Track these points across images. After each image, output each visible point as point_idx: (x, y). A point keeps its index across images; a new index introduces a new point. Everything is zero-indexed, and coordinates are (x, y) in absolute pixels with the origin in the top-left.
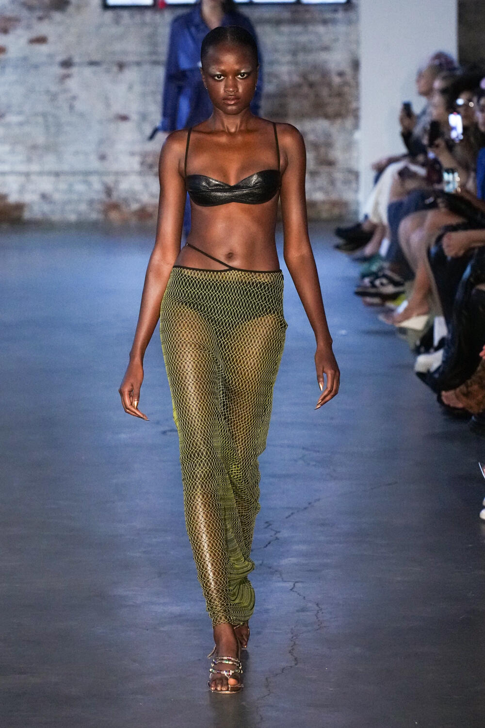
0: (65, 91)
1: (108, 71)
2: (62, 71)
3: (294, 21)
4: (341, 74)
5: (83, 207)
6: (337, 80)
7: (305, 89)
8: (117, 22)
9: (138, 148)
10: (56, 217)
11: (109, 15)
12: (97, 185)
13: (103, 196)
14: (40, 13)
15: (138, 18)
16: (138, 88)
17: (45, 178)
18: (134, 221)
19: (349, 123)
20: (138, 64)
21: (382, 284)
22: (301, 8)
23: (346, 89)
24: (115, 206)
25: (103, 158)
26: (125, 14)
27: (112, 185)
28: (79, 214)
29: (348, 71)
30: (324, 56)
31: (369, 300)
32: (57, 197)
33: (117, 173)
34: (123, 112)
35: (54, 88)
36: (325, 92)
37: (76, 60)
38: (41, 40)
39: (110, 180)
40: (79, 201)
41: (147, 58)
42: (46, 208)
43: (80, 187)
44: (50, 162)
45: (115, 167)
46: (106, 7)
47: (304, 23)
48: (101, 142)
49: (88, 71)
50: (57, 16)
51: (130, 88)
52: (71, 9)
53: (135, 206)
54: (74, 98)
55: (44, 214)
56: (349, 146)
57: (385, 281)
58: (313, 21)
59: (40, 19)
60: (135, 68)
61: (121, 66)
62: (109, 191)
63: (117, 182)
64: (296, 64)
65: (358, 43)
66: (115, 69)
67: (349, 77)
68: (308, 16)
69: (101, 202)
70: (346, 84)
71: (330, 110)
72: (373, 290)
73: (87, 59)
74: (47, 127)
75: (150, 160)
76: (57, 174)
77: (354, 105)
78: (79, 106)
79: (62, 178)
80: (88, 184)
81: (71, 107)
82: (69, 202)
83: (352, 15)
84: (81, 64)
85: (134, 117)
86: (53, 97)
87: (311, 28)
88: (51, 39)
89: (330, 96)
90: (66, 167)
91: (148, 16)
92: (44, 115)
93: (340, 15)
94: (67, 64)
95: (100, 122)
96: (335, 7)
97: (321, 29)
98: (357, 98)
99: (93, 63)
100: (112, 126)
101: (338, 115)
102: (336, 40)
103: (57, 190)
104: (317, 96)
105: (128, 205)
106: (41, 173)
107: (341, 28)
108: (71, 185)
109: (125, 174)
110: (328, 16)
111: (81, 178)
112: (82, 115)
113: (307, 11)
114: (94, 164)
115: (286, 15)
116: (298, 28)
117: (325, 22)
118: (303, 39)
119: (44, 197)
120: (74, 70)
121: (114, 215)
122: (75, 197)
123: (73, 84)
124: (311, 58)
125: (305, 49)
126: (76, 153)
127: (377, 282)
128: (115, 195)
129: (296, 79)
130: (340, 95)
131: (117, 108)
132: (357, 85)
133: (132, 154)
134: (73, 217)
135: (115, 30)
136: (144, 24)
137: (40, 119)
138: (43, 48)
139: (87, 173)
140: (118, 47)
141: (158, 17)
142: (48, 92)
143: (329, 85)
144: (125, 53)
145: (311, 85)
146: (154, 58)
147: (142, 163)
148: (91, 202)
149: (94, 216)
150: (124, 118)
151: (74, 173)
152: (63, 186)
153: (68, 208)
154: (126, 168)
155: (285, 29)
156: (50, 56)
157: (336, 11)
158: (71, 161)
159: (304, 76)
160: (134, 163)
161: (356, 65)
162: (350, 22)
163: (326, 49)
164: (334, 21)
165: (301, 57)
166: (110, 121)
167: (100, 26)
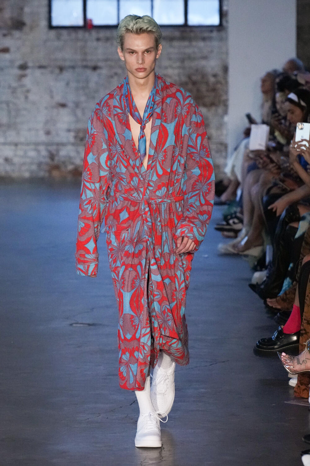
0: (22, 86)
1: (52, 72)
2: (19, 72)
3: (183, 38)
4: (215, 76)
5: (34, 167)
6: (212, 80)
7: (190, 86)
8: (58, 38)
9: (73, 127)
10: (15, 175)
11: (53, 33)
12: (44, 153)
13: (48, 160)
14: (5, 32)
15: (73, 35)
16: (73, 85)
17: (7, 147)
18: (69, 178)
19: (220, 110)
20: (73, 67)
21: (234, 223)
22: (188, 29)
23: (219, 86)
24: (57, 167)
25: (48, 133)
26: (64, 32)
27: (55, 153)
28: (32, 172)
29: (220, 73)
30: (203, 63)
31: (226, 233)
32: (16, 160)
33: (58, 144)
34: (63, 101)
35: (14, 84)
36: (203, 88)
37: (30, 64)
38: (6, 50)
39: (53, 148)
40: (32, 163)
41: (80, 63)
42: (8, 168)
43: (32, 154)
44: (12, 136)
45: (57, 140)
46: (51, 27)
47: (190, 39)
48: (47, 122)
49: (38, 73)
50: (17, 34)
51: (68, 84)
52: (26, 29)
53: (70, 167)
54: (28, 91)
55: (7, 172)
56: (221, 126)
57: (236, 221)
58: (196, 38)
59: (5, 35)
60: (71, 70)
61: (61, 69)
62: (52, 156)
63: (58, 151)
64: (184, 68)
65: (227, 53)
66: (57, 71)
67: (220, 78)
68: (192, 35)
69: (47, 164)
70: (218, 82)
71: (207, 100)
72: (228, 227)
73: (37, 64)
74: (9, 112)
75: (81, 135)
76: (16, 145)
77: (224, 98)
78: (32, 97)
79: (19, 147)
80: (38, 151)
81: (26, 97)
82: (24, 164)
83: (223, 34)
84: (33, 67)
85: (71, 105)
86: (14, 91)
87: (194, 43)
88: (12, 49)
89: (208, 91)
90: (22, 140)
91: (81, 34)
92: (7, 103)
93: (215, 34)
94: (23, 67)
95: (46, 108)
96: (211, 28)
97: (201, 44)
98: (226, 93)
99: (41, 67)
100: (55, 111)
101: (213, 104)
102: (212, 52)
103: (16, 155)
104: (198, 90)
105: (66, 166)
106: (4, 144)
107: (215, 43)
108: (25, 152)
109: (63, 144)
110: (206, 35)
111: (32, 147)
112: (34, 103)
113: (191, 31)
114: (43, 138)
115: (177, 34)
116: (186, 43)
117: (204, 39)
118: (189, 51)
119: (7, 160)
120: (28, 71)
121: (56, 173)
122: (28, 160)
123: (27, 81)
124: (194, 64)
125: (190, 58)
126: (30, 130)
127: (231, 222)
128: (56, 159)
129: (184, 79)
130: (214, 90)
131: (58, 98)
132: (227, 83)
133: (69, 130)
134: (27, 175)
135: (56, 43)
136: (77, 40)
137: (4, 106)
138: (7, 56)
139: (37, 144)
140: (59, 55)
141: (87, 35)
142: (10, 87)
143: (207, 83)
144: (64, 60)
145: (194, 83)
146: (85, 63)
147: (75, 137)
148: (39, 165)
149: (42, 174)
150: (63, 105)
151: (28, 144)
152: (20, 153)
153: (24, 168)
154: (64, 140)
155: (176, 43)
156: (12, 62)
157: (211, 31)
158: (25, 135)
159: (189, 77)
160: (71, 137)
161: (226, 69)
162: (221, 39)
163: (205, 58)
164: (210, 39)
165: (187, 64)
166: (53, 107)
167: (46, 41)
